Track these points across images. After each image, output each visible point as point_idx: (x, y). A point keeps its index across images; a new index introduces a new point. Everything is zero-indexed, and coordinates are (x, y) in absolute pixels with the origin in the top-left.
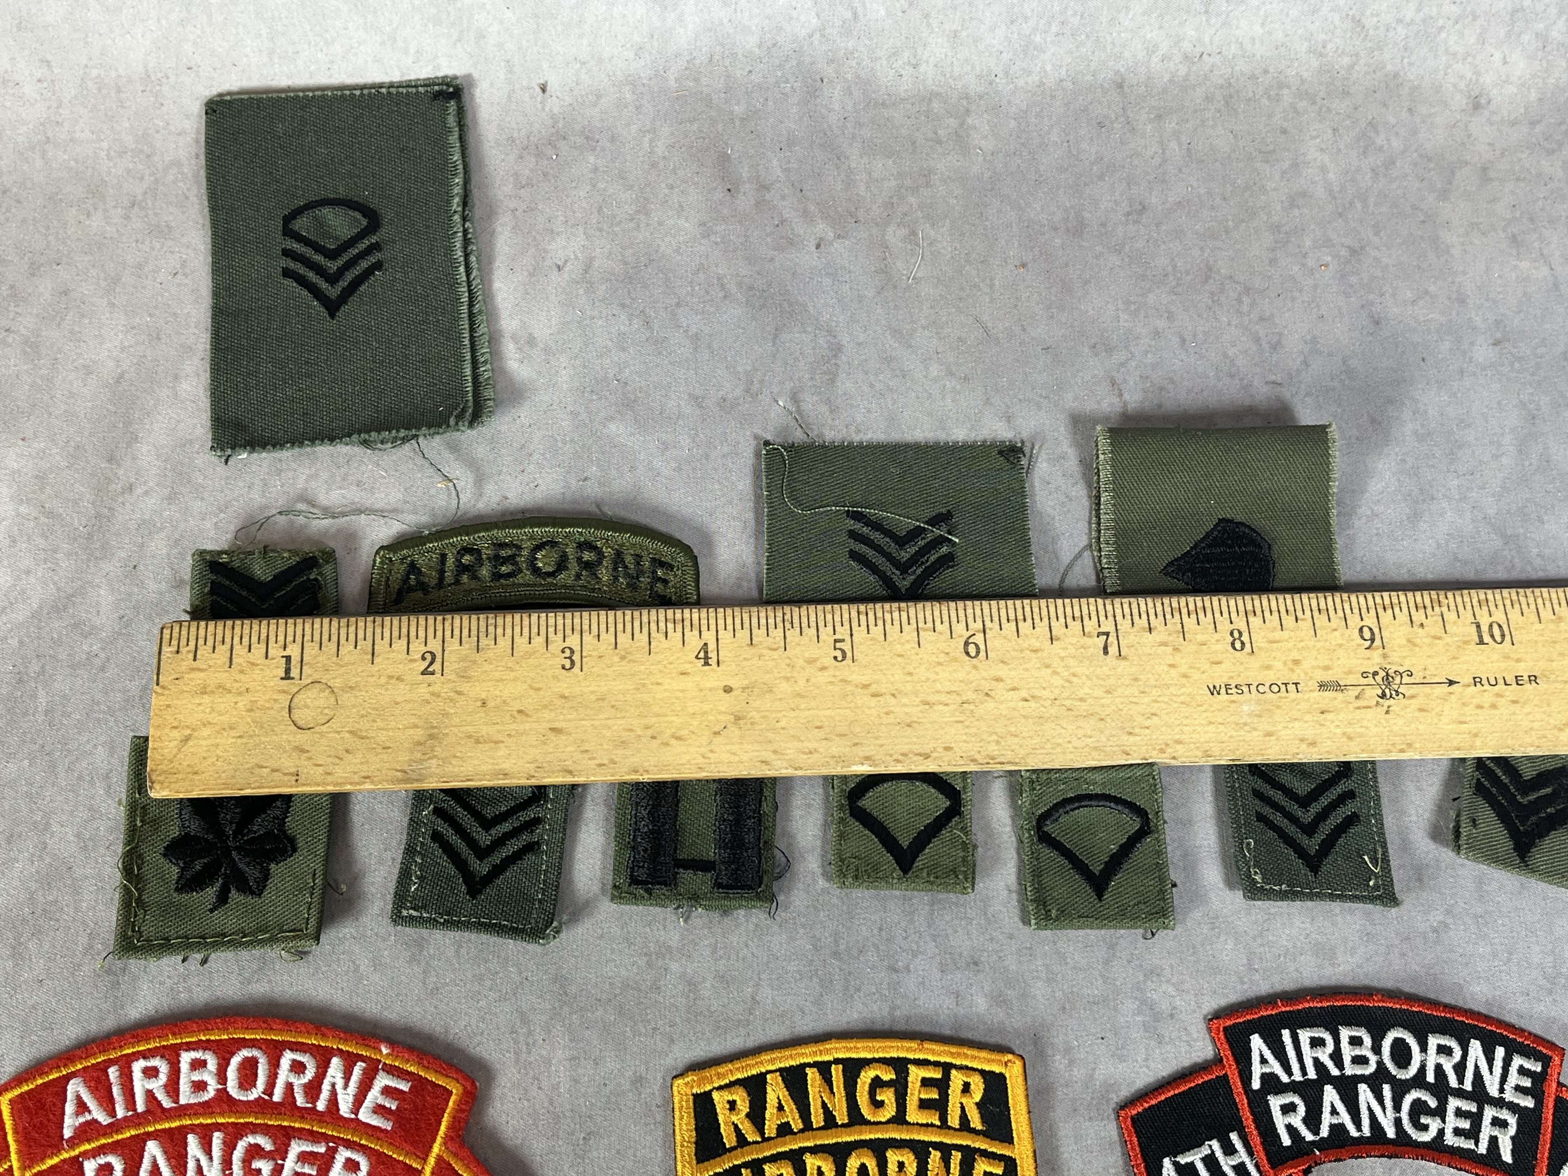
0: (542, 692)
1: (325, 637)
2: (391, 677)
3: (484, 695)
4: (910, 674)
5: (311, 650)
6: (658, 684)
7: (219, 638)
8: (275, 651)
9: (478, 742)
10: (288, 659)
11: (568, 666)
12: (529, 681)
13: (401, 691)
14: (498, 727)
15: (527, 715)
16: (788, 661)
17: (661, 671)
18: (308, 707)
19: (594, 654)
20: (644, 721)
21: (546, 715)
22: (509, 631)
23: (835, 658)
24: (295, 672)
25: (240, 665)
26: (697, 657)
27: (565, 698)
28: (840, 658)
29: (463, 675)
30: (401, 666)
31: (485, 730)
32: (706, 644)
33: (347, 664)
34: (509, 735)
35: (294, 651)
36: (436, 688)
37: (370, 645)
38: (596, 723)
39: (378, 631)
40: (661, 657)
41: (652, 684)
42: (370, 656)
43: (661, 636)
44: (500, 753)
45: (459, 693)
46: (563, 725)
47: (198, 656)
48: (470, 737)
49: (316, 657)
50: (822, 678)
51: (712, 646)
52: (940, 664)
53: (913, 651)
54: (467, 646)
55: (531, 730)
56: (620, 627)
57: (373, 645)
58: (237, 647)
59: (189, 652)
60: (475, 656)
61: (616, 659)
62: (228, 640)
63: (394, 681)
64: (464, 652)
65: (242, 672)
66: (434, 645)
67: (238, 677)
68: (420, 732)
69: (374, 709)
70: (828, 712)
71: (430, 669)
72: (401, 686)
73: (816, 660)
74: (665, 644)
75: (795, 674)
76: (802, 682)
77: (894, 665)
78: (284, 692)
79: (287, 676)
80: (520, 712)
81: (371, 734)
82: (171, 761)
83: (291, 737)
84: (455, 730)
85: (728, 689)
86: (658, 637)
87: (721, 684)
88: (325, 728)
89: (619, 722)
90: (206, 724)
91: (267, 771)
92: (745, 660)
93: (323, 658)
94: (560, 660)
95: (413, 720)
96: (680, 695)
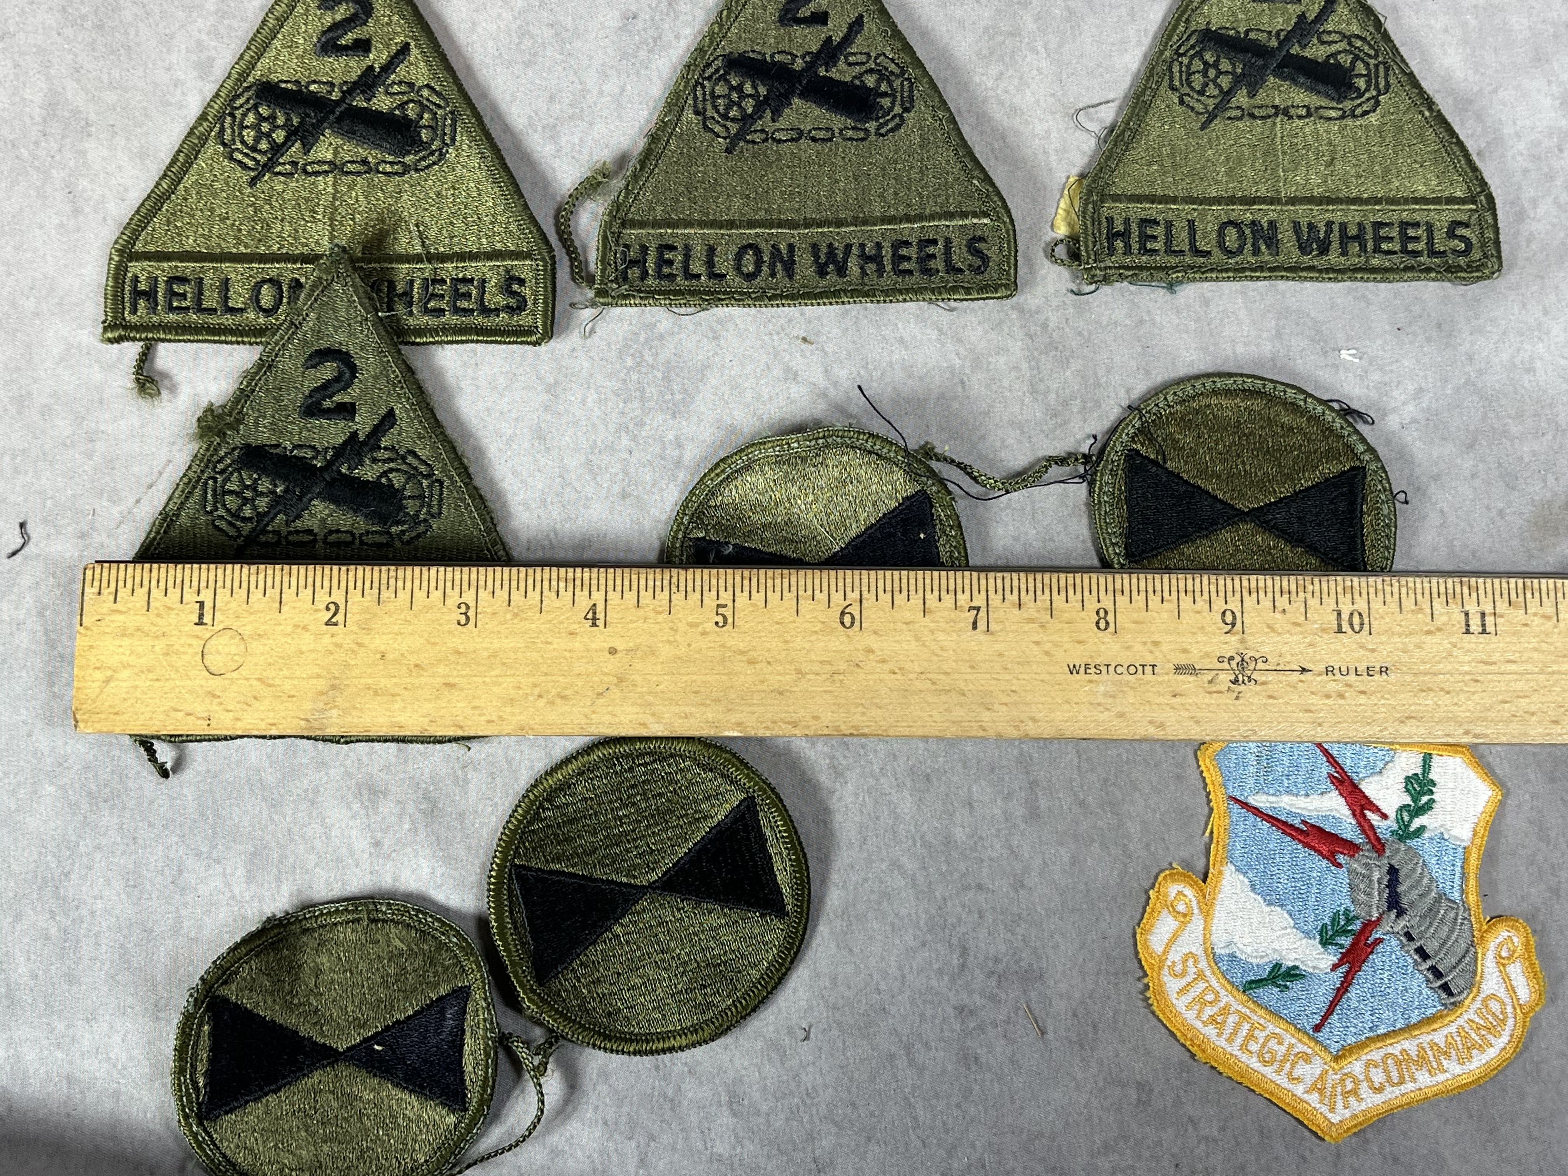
0: (438, 647)
1: (236, 584)
2: (296, 626)
3: (382, 648)
4: (787, 642)
5: (224, 596)
6: (547, 643)
7: (138, 580)
8: (190, 596)
9: (376, 693)
10: (202, 604)
11: (463, 622)
12: (426, 635)
13: (306, 641)
14: (394, 680)
15: (423, 669)
16: (671, 625)
17: (551, 630)
18: (219, 653)
19: (489, 610)
20: (534, 680)
21: (441, 669)
22: (408, 584)
23: (717, 623)
24: (207, 619)
25: (157, 609)
26: (585, 618)
27: (460, 653)
28: (721, 624)
29: (366, 629)
30: (307, 615)
31: (383, 682)
32: (595, 605)
33: (256, 612)
34: (406, 688)
35: (207, 596)
36: (338, 639)
37: (278, 594)
38: (488, 679)
40: (550, 617)
41: (542, 642)
42: (278, 604)
43: (554, 595)
44: (397, 706)
45: (360, 644)
46: (457, 680)
47: (118, 599)
48: (369, 689)
49: (227, 603)
50: (705, 642)
51: (600, 608)
52: (816, 633)
53: (791, 619)
54: (369, 598)
55: (426, 684)
56: (514, 584)
57: (281, 594)
58: (154, 591)
59: (109, 593)
60: (378, 609)
61: (509, 616)
62: (146, 583)
63: (299, 630)
64: (366, 604)
65: (158, 615)
66: (338, 596)
67: (155, 620)
68: (323, 682)
69: (280, 657)
70: (705, 678)
71: (334, 620)
72: (307, 635)
73: (699, 624)
74: (557, 603)
75: (678, 638)
76: (683, 646)
77: (772, 632)
78: (197, 637)
79: (200, 623)
80: (417, 666)
81: (277, 682)
82: (94, 701)
83: (203, 683)
84: (355, 681)
85: (613, 651)
86: (549, 595)
87: (607, 646)
88: (235, 675)
89: (509, 680)
90: (126, 666)
91: (181, 714)
92: (632, 621)
93: (233, 605)
94: (457, 616)
95: (317, 670)
96: (568, 655)
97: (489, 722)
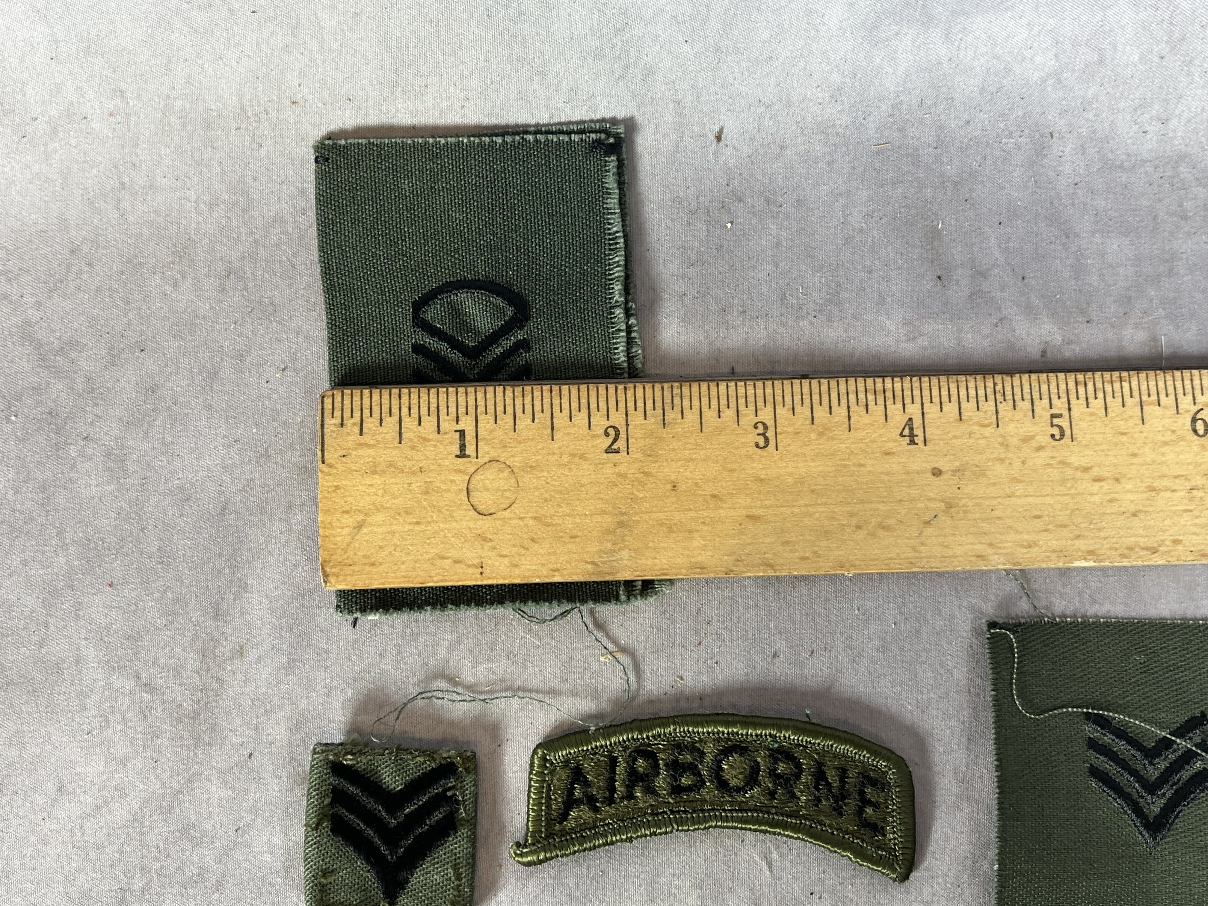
0: (736, 474)
1: (500, 409)
2: (573, 455)
3: (673, 477)
4: (1135, 455)
5: (486, 423)
6: (861, 465)
7: (386, 408)
8: (448, 425)
9: (671, 530)
10: (462, 433)
11: (762, 444)
12: (721, 461)
13: (585, 472)
14: (690, 514)
15: (721, 500)
16: (1000, 440)
17: (864, 451)
18: (486, 489)
19: (791, 429)
20: (849, 508)
21: (742, 500)
22: (696, 403)
23: (1053, 436)
24: (470, 449)
25: (411, 440)
26: (901, 435)
27: (761, 480)
28: (1057, 437)
29: (650, 454)
30: (584, 442)
31: (677, 518)
32: (910, 419)
33: (525, 440)
34: (704, 523)
35: (467, 423)
36: (622, 468)
37: (549, 419)
38: (796, 510)
39: (556, 402)
40: (861, 434)
41: (854, 465)
42: (550, 430)
43: (863, 409)
44: (695, 544)
45: (646, 474)
46: (760, 512)
47: (365, 430)
48: (662, 525)
49: (491, 431)
50: (1041, 458)
51: (917, 423)
52: (1166, 443)
53: (1137, 429)
54: (653, 420)
55: (726, 518)
56: (816, 397)
57: (552, 418)
58: (406, 420)
59: (354, 424)
60: (663, 433)
61: (813, 436)
62: (395, 411)
63: (577, 460)
64: (650, 428)
65: (412, 448)
66: (617, 419)
67: (410, 453)
68: (608, 519)
69: (557, 492)
70: (1048, 500)
71: (615, 447)
72: (586, 465)
73: (1032, 438)
74: (866, 419)
75: (1010, 455)
76: (1017, 464)
77: (1116, 445)
78: (460, 472)
79: (462, 455)
80: (714, 496)
81: (557, 521)
82: (345, 551)
83: (471, 525)
84: (646, 517)
85: (937, 473)
86: (857, 411)
87: (929, 466)
88: (507, 514)
89: (821, 509)
90: (379, 509)
91: (448, 562)
92: (955, 437)
93: (499, 433)
94: (753, 437)
95: (600, 505)
96: (886, 478)
97: (803, 559)
